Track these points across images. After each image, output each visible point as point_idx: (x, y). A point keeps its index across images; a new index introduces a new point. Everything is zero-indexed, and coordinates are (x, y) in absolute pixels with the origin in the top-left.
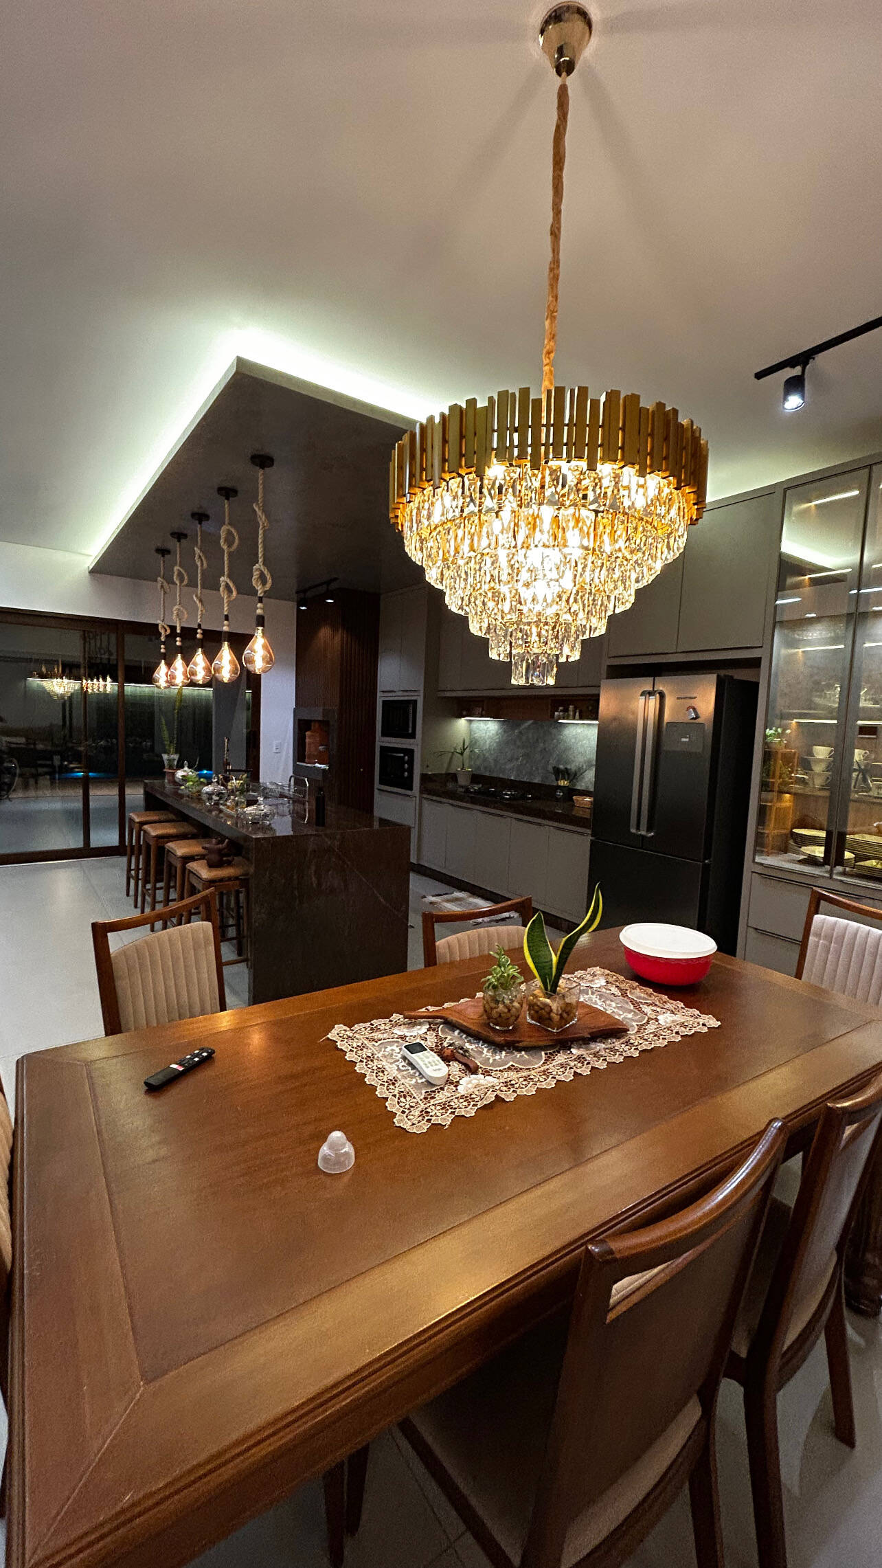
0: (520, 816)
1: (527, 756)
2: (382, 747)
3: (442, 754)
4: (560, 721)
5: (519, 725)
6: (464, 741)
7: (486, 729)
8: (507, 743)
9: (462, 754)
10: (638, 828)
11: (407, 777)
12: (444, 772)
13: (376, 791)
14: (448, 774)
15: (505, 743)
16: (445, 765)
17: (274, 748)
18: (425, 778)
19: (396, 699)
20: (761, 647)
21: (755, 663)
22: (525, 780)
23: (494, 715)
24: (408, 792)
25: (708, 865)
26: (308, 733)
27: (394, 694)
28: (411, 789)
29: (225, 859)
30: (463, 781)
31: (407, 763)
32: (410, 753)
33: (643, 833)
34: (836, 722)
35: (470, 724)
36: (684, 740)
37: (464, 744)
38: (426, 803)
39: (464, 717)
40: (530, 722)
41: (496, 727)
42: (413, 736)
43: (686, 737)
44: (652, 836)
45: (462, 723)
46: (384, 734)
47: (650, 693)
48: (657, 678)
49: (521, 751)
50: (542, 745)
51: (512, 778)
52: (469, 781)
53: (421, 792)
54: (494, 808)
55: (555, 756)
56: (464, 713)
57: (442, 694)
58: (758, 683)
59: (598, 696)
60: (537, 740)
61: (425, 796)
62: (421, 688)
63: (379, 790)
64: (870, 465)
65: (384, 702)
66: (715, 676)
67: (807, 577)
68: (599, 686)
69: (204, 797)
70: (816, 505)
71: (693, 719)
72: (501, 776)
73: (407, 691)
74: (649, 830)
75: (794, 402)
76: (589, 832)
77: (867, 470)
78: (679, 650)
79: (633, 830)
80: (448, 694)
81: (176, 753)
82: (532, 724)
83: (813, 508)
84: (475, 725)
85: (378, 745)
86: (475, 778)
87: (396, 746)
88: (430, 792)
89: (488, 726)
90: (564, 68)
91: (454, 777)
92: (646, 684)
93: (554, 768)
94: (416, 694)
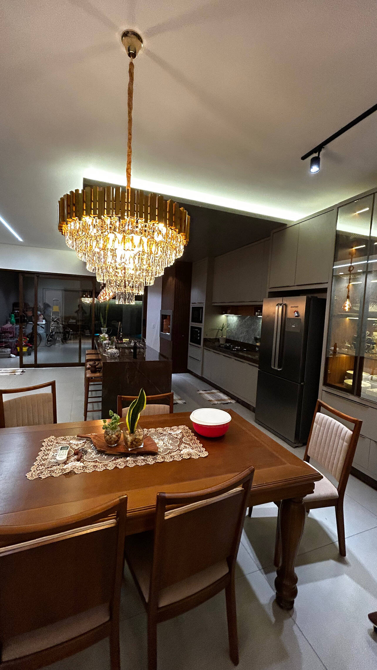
0: (237, 358)
1: (247, 331)
2: (191, 327)
3: (213, 330)
4: (258, 317)
5: (244, 318)
6: (223, 324)
7: (233, 319)
8: (240, 326)
9: (222, 330)
10: (274, 367)
11: (199, 339)
12: (214, 337)
13: (189, 345)
14: (216, 339)
15: (240, 325)
16: (215, 335)
17: (152, 325)
18: (205, 340)
19: (196, 306)
20: (327, 283)
21: (325, 290)
22: (246, 342)
23: (235, 314)
24: (199, 346)
25: (303, 386)
26: (164, 320)
27: (196, 304)
28: (200, 344)
29: (97, 370)
30: (222, 342)
31: (199, 333)
32: (200, 329)
33: (276, 368)
34: (358, 318)
35: (227, 317)
36: (293, 326)
37: (223, 325)
38: (205, 351)
39: (224, 314)
40: (249, 316)
41: (236, 319)
42: (201, 322)
43: (294, 325)
44: (280, 370)
45: (223, 317)
46: (192, 321)
47: (281, 305)
48: (284, 298)
49: (245, 329)
50: (253, 327)
51: (242, 341)
52: (225, 342)
53: (203, 346)
54: (228, 354)
55: (258, 332)
56: (224, 312)
57: (213, 304)
58: (326, 299)
59: (262, 305)
60: (251, 325)
61: (205, 348)
62: (205, 302)
63: (190, 344)
64: (374, 193)
65: (192, 307)
66: (305, 297)
67: (354, 248)
68: (263, 301)
69: (104, 345)
70: (359, 214)
71: (296, 316)
72: (238, 340)
73: (201, 303)
74: (279, 367)
75: (315, 169)
76: (258, 366)
77: (372, 196)
78: (295, 285)
79: (273, 367)
80: (216, 304)
81: (106, 327)
82: (249, 317)
83: (357, 214)
84: (229, 318)
85: (190, 325)
86: (227, 341)
87: (196, 326)
88: (207, 346)
89: (234, 318)
90: (133, 55)
91: (218, 340)
92: (280, 300)
93: (254, 337)
94: (202, 304)
